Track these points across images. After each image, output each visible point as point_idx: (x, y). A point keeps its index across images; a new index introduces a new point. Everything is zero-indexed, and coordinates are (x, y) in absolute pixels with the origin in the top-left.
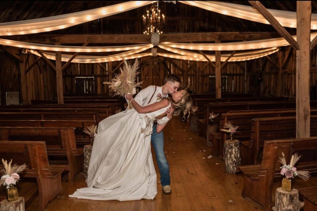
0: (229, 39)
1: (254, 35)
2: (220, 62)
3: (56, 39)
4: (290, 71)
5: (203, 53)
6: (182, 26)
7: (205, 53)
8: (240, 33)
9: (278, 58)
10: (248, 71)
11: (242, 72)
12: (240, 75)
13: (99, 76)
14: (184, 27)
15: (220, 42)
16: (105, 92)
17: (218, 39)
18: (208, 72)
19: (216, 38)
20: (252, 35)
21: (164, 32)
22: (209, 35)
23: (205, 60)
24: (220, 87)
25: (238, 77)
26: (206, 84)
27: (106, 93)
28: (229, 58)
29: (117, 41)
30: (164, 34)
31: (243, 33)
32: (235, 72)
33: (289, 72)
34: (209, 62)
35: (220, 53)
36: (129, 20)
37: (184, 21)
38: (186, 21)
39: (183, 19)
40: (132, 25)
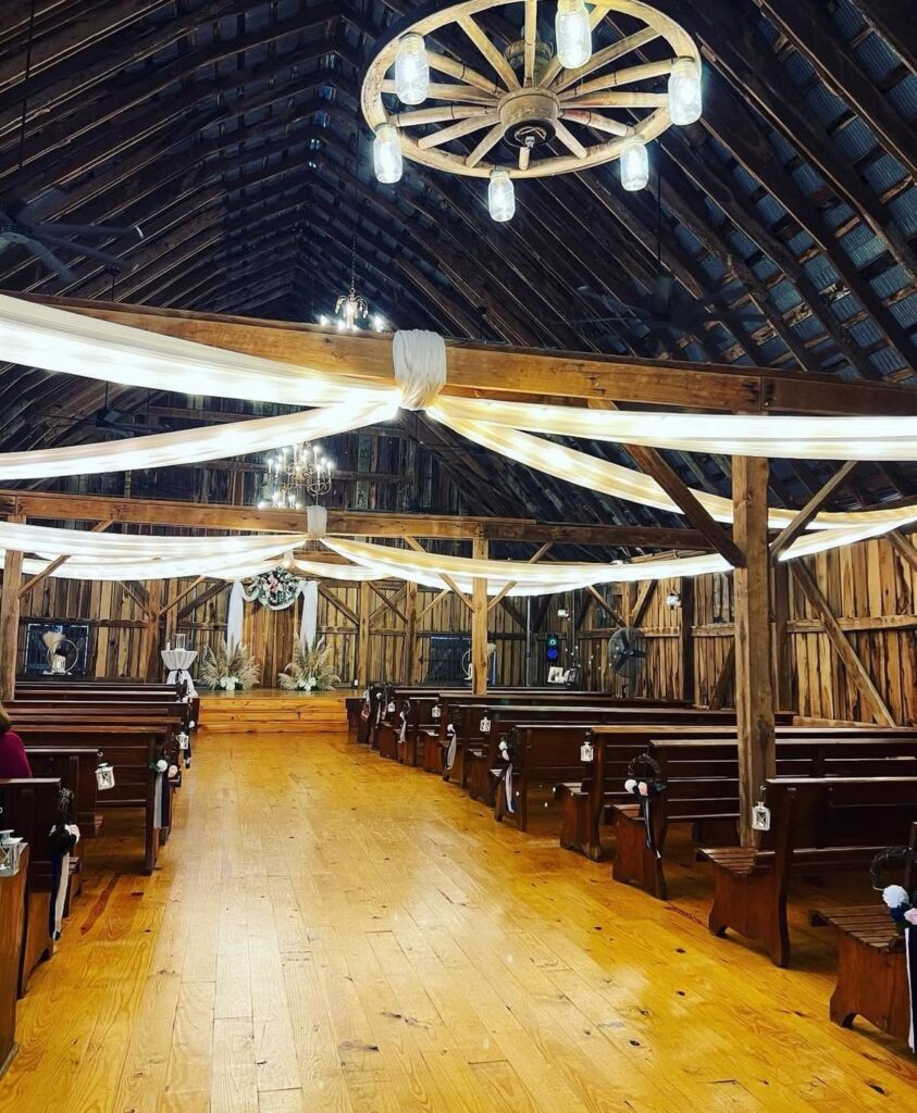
0: (511, 536)
1: (573, 531)
2: (485, 598)
3: (14, 503)
4: (653, 631)
8: (538, 524)
9: (620, 596)
10: (535, 629)
11: (518, 629)
12: (513, 637)
13: (104, 623)
16: (120, 673)
17: (482, 535)
18: (428, 627)
19: (477, 532)
20: (569, 529)
22: (459, 523)
24: (484, 665)
25: (508, 643)
26: (421, 660)
27: (122, 675)
29: (202, 523)
31: (546, 524)
32: (499, 631)
33: (651, 635)
36: (211, 471)
37: (368, 483)
38: (372, 484)
39: (365, 478)
40: (219, 484)
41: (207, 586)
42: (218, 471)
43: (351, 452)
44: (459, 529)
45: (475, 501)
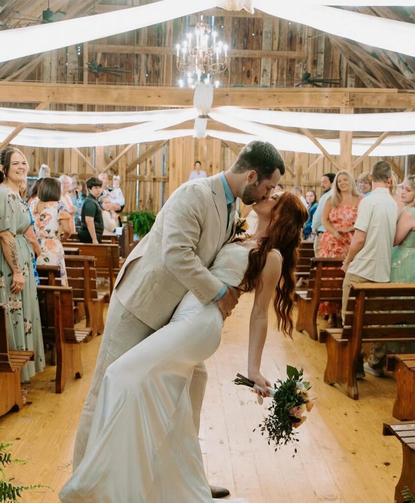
0: (373, 104)
2: (350, 158)
5: (311, 135)
6: (265, 70)
7: (316, 134)
8: (399, 92)
14: (269, 75)
15: (353, 111)
17: (348, 103)
19: (344, 101)
21: (225, 83)
22: (327, 94)
23: (316, 150)
28: (373, 147)
30: (223, 87)
31: (406, 92)
34: (322, 155)
35: (350, 136)
36: (147, 55)
37: (270, 59)
38: (275, 60)
39: (268, 56)
40: (153, 65)
41: (147, 148)
42: (152, 55)
43: (257, 33)
44: (327, 99)
45: (361, 70)
